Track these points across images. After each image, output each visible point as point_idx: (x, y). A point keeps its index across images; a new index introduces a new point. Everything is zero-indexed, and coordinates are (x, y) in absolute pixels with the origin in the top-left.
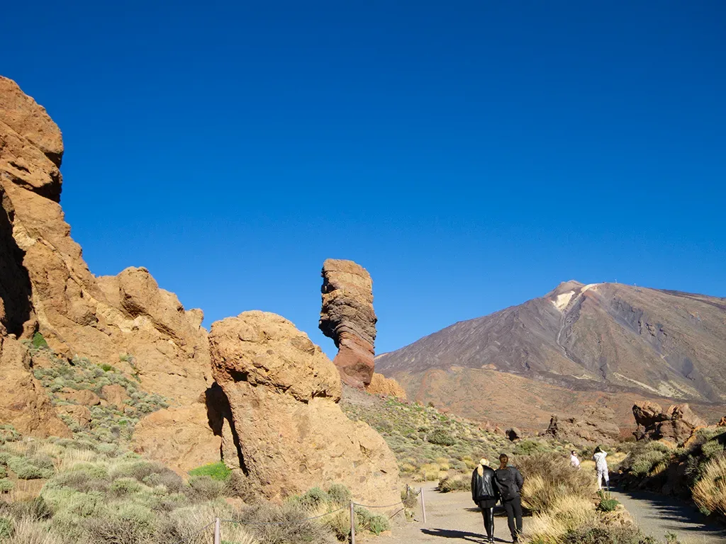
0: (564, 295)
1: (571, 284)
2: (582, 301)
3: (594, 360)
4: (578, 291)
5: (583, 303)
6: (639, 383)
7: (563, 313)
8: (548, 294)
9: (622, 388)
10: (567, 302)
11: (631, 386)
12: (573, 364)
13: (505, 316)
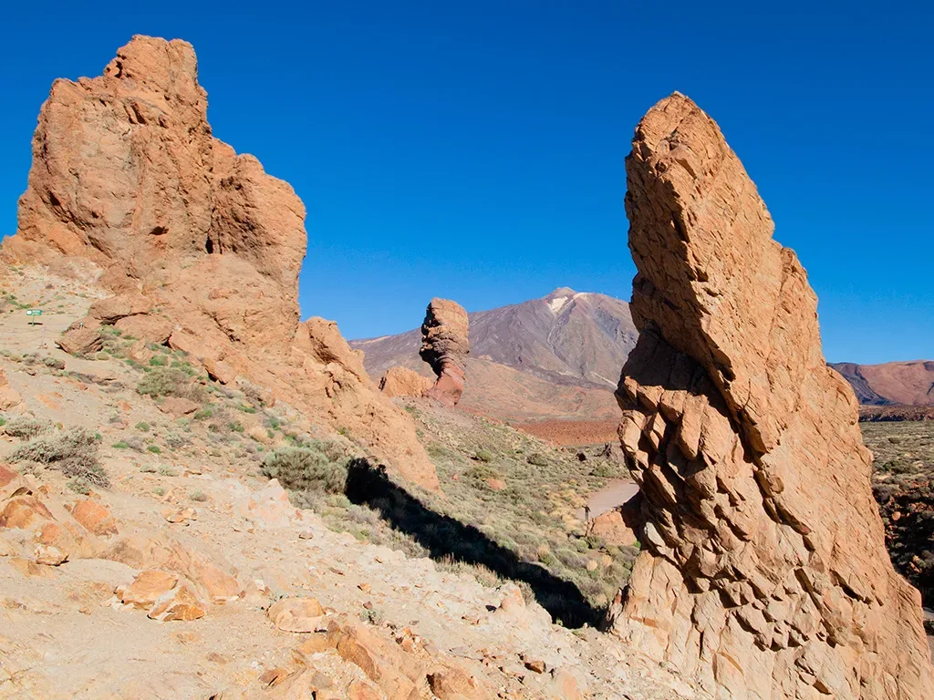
0: (558, 300)
1: (566, 290)
2: (572, 307)
3: (576, 358)
4: (570, 297)
5: (573, 309)
6: (609, 382)
7: (555, 316)
8: (545, 297)
9: (596, 385)
10: (560, 306)
11: (603, 383)
12: (559, 361)
13: (506, 312)
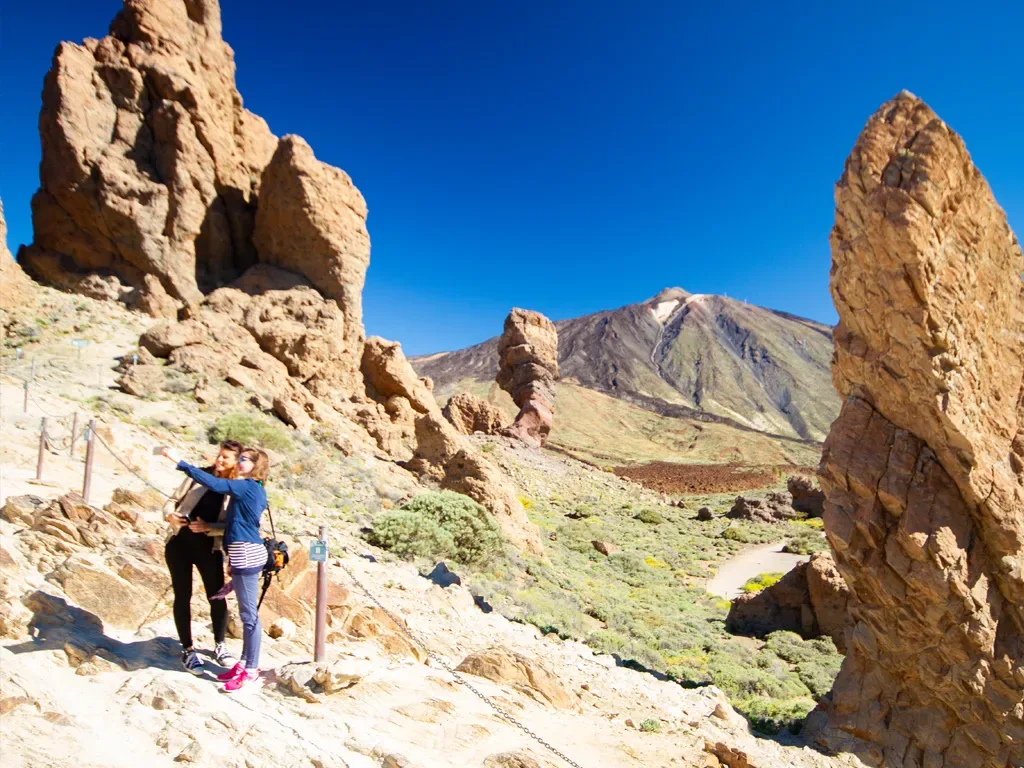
0: (665, 304)
1: (676, 292)
2: (685, 313)
3: (690, 382)
4: (682, 300)
5: (686, 317)
6: (733, 413)
7: (662, 327)
8: (647, 302)
9: (715, 418)
10: (669, 312)
11: (725, 415)
12: (665, 385)
13: (597, 321)
